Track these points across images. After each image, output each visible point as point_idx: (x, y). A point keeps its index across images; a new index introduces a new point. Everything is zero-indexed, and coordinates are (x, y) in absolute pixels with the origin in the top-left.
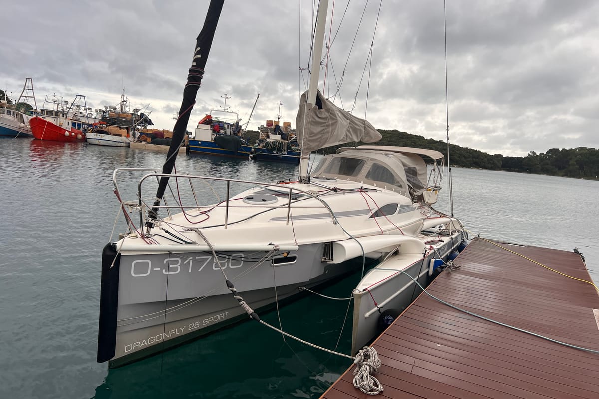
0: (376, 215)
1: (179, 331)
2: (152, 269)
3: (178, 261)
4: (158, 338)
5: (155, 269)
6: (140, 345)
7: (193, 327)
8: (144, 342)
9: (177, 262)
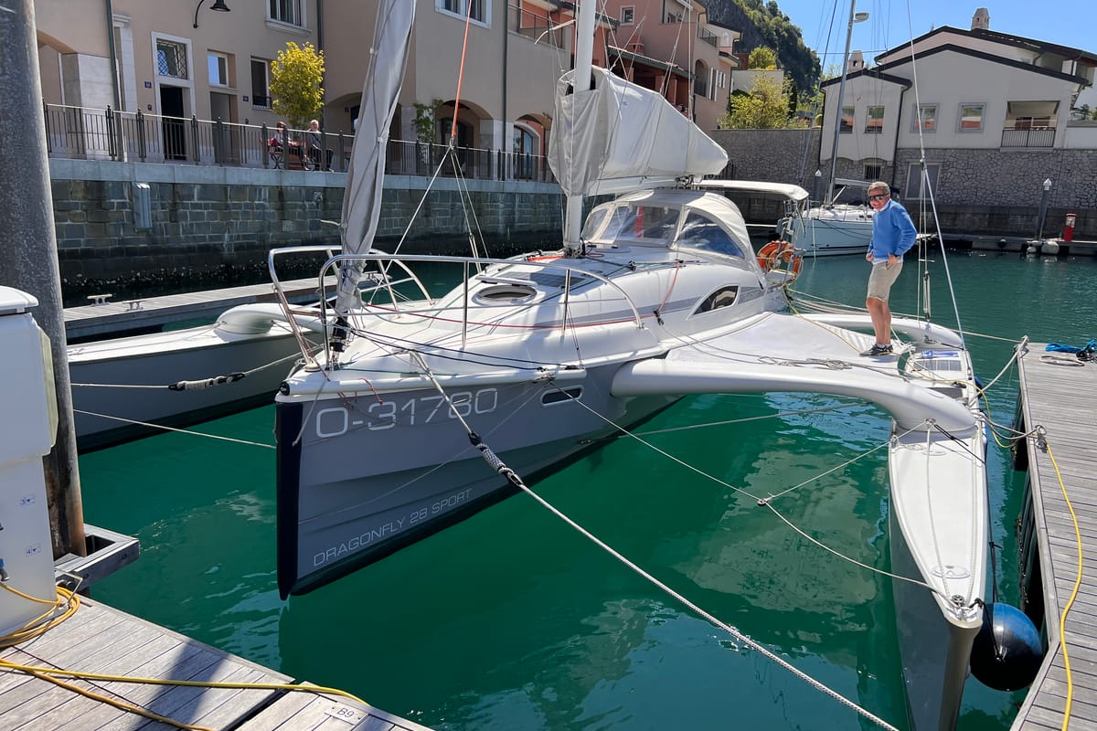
0: (705, 307)
1: (396, 525)
2: (350, 423)
3: (391, 406)
4: (365, 539)
5: (354, 423)
6: (337, 552)
7: (418, 518)
8: (343, 548)
9: (389, 409)
